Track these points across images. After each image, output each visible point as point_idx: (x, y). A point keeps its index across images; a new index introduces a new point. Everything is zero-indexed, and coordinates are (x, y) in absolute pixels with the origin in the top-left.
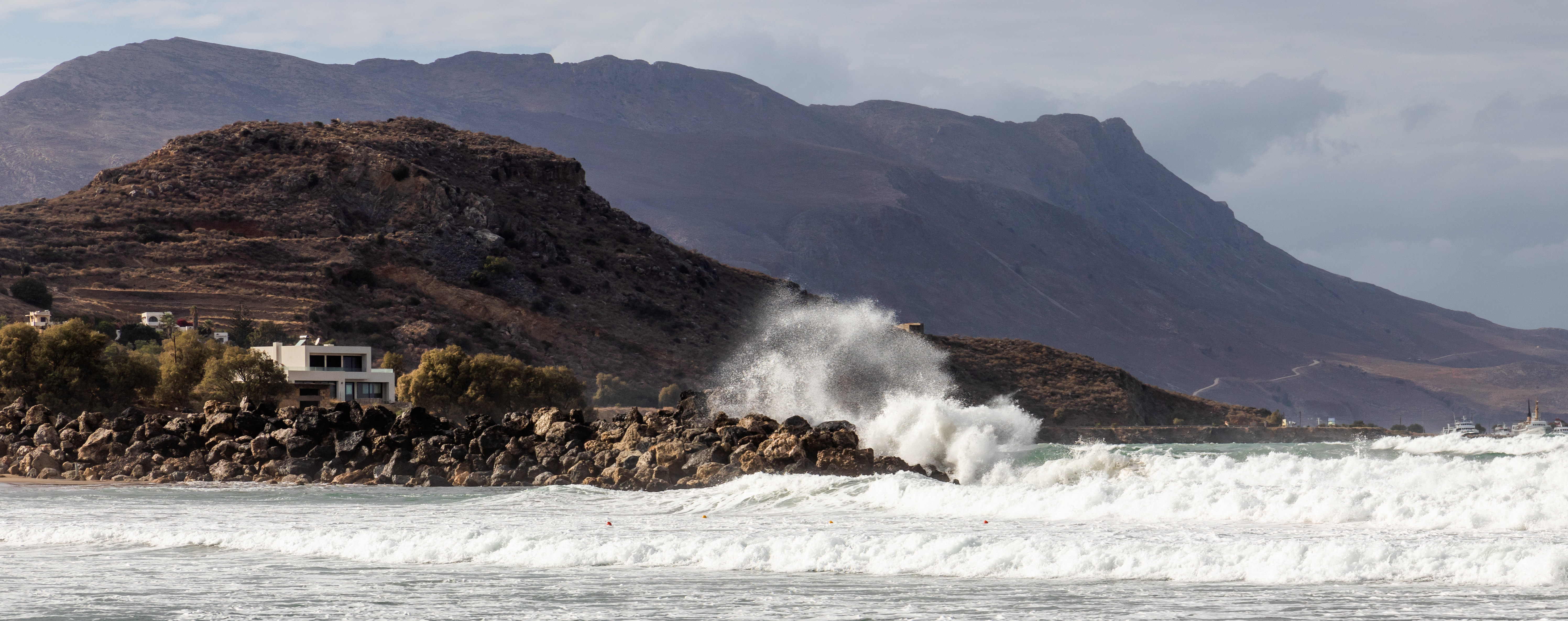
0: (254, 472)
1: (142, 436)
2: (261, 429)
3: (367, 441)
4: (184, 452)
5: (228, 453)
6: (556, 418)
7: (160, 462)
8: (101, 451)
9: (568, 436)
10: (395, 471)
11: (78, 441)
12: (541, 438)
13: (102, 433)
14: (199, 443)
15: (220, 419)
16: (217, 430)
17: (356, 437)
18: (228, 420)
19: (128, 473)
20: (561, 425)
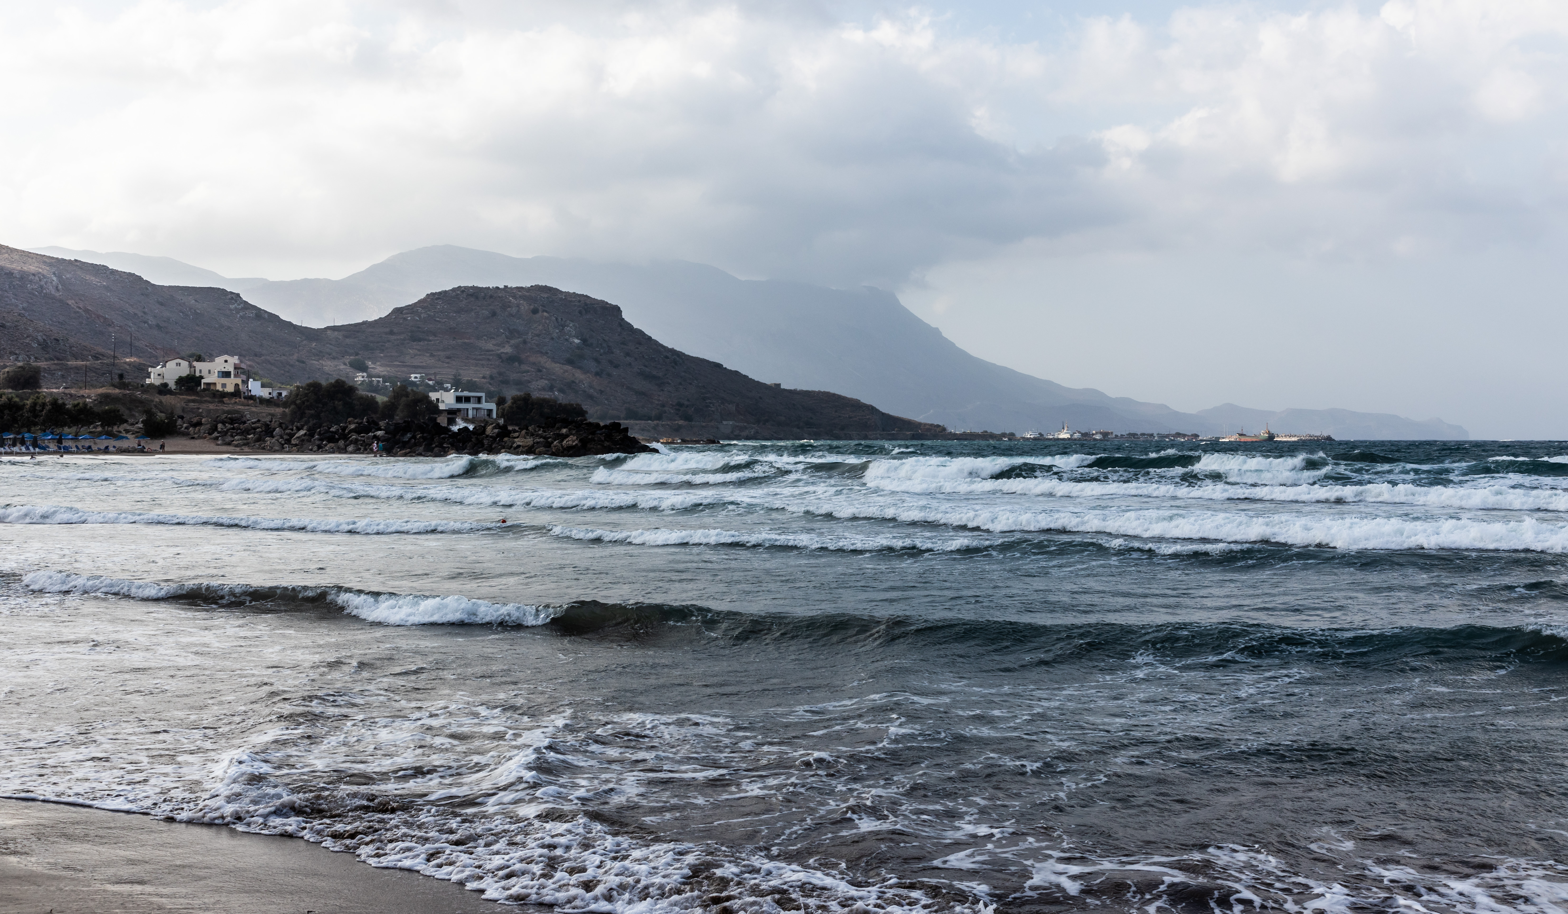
0: (365, 449)
1: (319, 434)
2: (370, 431)
3: (414, 437)
4: (337, 441)
5: (356, 442)
6: (495, 428)
7: (326, 445)
8: (302, 440)
9: (498, 435)
10: (424, 451)
11: (291, 436)
12: (487, 436)
13: (302, 432)
14: (345, 437)
15: (353, 426)
16: (351, 431)
17: (409, 435)
18: (356, 427)
19: (311, 450)
20: (496, 431)
